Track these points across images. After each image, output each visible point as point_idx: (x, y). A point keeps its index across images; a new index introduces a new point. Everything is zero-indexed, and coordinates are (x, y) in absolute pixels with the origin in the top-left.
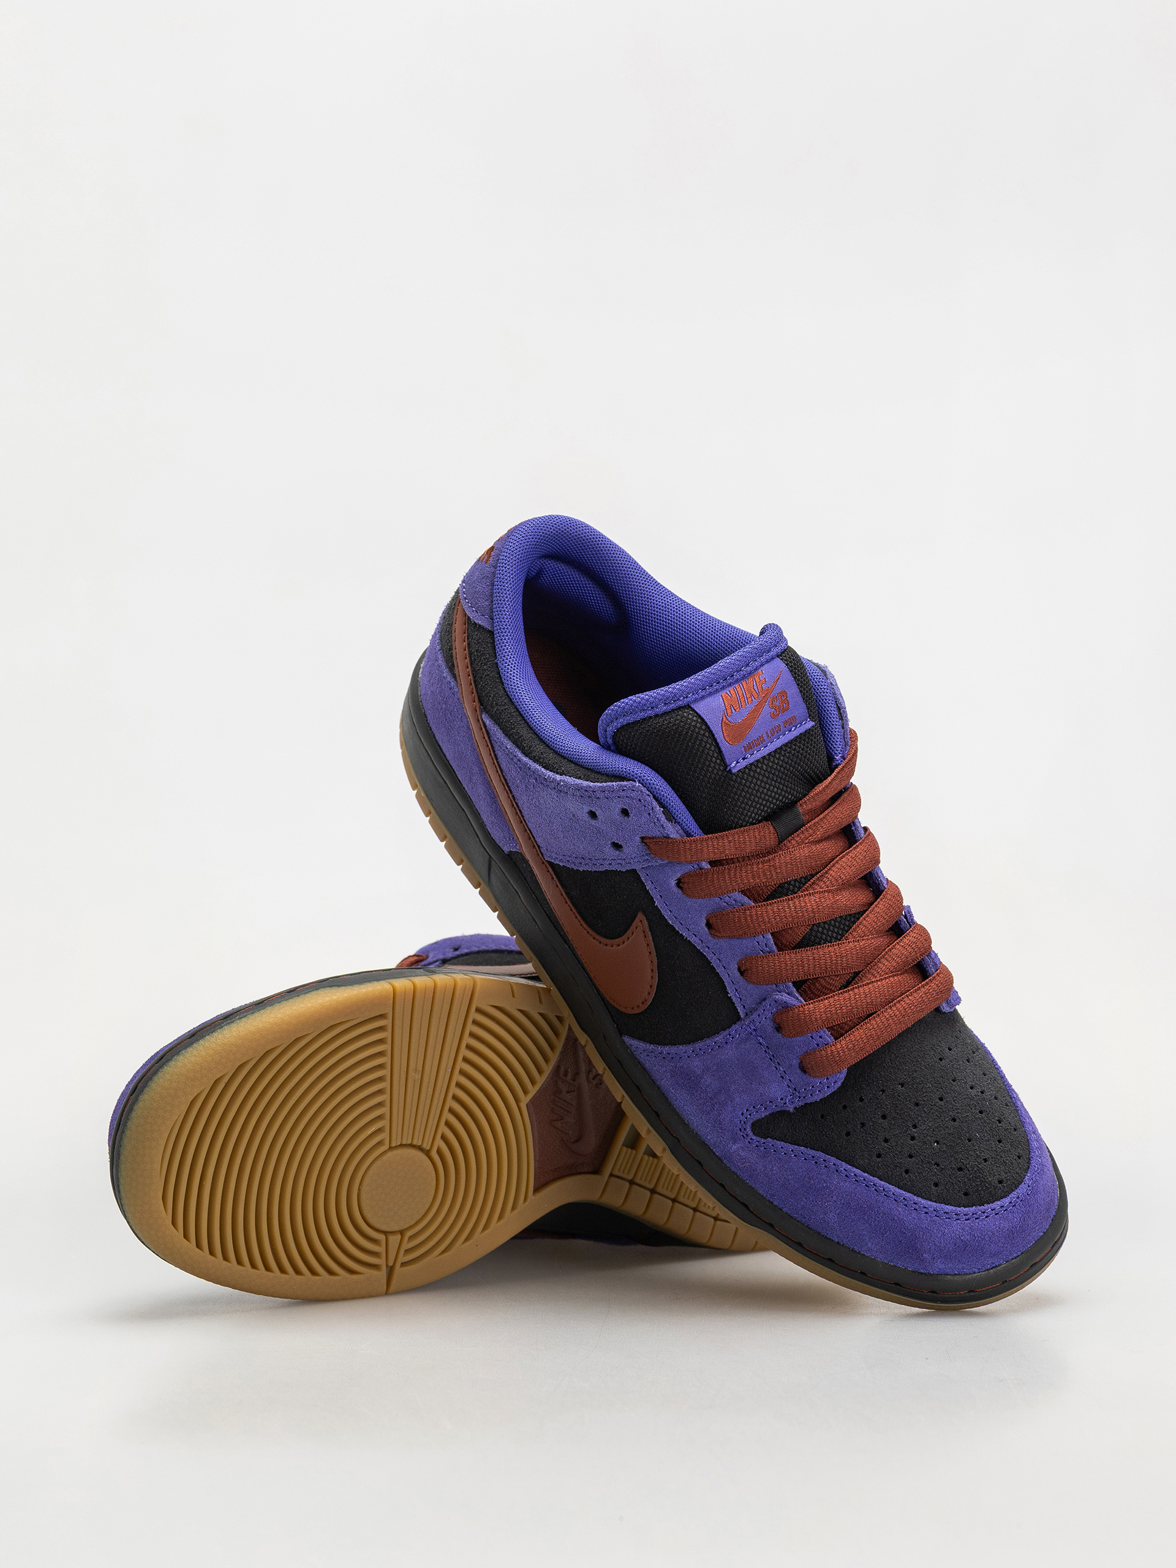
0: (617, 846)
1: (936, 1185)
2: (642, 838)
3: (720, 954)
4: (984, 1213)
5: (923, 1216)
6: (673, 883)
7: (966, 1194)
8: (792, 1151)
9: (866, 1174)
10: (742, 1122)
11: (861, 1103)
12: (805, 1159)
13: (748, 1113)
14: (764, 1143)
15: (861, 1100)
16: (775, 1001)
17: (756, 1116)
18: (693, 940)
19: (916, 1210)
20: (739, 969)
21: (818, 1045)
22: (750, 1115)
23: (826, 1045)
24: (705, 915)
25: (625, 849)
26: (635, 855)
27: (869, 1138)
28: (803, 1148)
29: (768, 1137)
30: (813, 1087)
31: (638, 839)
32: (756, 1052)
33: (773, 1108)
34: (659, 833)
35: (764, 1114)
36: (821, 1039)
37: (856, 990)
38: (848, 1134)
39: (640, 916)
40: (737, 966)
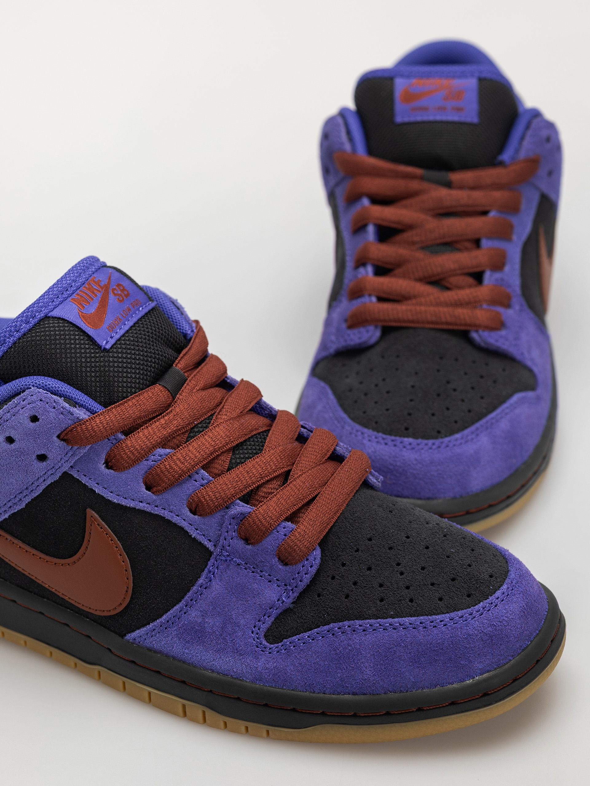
0: (42, 458)
1: (441, 599)
2: (58, 437)
3: (169, 505)
4: (492, 603)
5: (444, 629)
6: (103, 467)
7: (469, 596)
8: (308, 637)
9: (379, 620)
10: (256, 639)
11: (345, 568)
12: (323, 637)
13: (257, 628)
14: (282, 646)
15: (344, 565)
16: (233, 518)
17: (264, 627)
18: (142, 506)
19: (435, 627)
20: (191, 511)
21: (285, 535)
22: (259, 629)
23: (291, 531)
24: (142, 480)
25: (50, 455)
26: (60, 457)
27: (366, 591)
28: (316, 630)
29: (283, 639)
30: (298, 573)
31: (55, 438)
32: (238, 574)
33: (275, 613)
34: (69, 422)
35: (269, 621)
36: (285, 529)
37: (294, 483)
38: (347, 597)
39: (90, 512)
40: (188, 509)
